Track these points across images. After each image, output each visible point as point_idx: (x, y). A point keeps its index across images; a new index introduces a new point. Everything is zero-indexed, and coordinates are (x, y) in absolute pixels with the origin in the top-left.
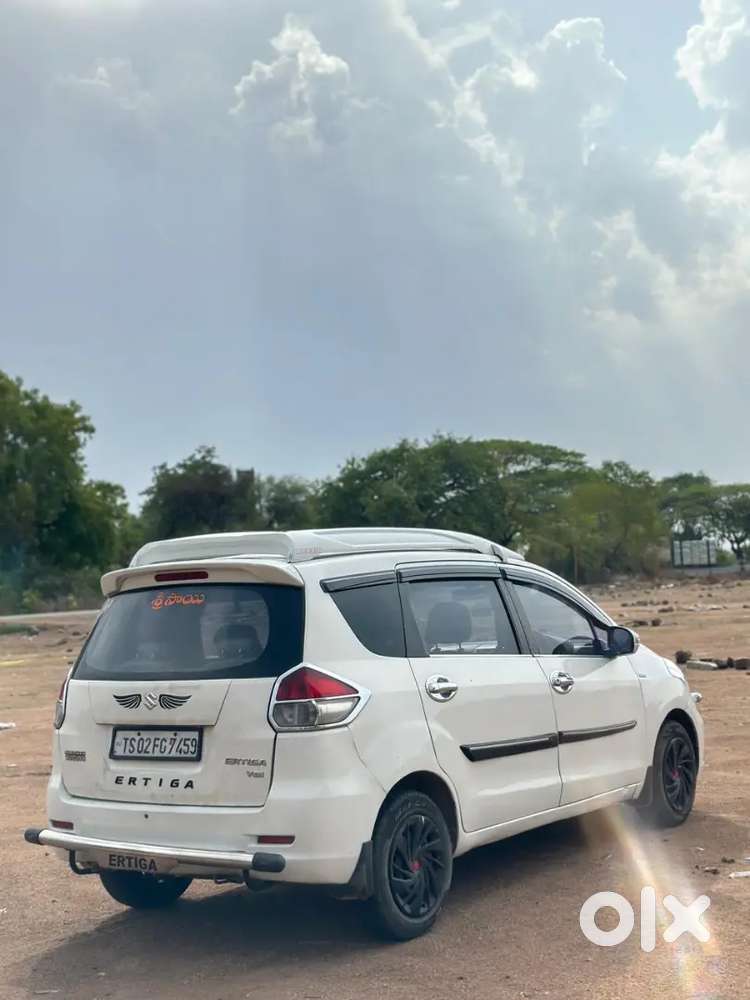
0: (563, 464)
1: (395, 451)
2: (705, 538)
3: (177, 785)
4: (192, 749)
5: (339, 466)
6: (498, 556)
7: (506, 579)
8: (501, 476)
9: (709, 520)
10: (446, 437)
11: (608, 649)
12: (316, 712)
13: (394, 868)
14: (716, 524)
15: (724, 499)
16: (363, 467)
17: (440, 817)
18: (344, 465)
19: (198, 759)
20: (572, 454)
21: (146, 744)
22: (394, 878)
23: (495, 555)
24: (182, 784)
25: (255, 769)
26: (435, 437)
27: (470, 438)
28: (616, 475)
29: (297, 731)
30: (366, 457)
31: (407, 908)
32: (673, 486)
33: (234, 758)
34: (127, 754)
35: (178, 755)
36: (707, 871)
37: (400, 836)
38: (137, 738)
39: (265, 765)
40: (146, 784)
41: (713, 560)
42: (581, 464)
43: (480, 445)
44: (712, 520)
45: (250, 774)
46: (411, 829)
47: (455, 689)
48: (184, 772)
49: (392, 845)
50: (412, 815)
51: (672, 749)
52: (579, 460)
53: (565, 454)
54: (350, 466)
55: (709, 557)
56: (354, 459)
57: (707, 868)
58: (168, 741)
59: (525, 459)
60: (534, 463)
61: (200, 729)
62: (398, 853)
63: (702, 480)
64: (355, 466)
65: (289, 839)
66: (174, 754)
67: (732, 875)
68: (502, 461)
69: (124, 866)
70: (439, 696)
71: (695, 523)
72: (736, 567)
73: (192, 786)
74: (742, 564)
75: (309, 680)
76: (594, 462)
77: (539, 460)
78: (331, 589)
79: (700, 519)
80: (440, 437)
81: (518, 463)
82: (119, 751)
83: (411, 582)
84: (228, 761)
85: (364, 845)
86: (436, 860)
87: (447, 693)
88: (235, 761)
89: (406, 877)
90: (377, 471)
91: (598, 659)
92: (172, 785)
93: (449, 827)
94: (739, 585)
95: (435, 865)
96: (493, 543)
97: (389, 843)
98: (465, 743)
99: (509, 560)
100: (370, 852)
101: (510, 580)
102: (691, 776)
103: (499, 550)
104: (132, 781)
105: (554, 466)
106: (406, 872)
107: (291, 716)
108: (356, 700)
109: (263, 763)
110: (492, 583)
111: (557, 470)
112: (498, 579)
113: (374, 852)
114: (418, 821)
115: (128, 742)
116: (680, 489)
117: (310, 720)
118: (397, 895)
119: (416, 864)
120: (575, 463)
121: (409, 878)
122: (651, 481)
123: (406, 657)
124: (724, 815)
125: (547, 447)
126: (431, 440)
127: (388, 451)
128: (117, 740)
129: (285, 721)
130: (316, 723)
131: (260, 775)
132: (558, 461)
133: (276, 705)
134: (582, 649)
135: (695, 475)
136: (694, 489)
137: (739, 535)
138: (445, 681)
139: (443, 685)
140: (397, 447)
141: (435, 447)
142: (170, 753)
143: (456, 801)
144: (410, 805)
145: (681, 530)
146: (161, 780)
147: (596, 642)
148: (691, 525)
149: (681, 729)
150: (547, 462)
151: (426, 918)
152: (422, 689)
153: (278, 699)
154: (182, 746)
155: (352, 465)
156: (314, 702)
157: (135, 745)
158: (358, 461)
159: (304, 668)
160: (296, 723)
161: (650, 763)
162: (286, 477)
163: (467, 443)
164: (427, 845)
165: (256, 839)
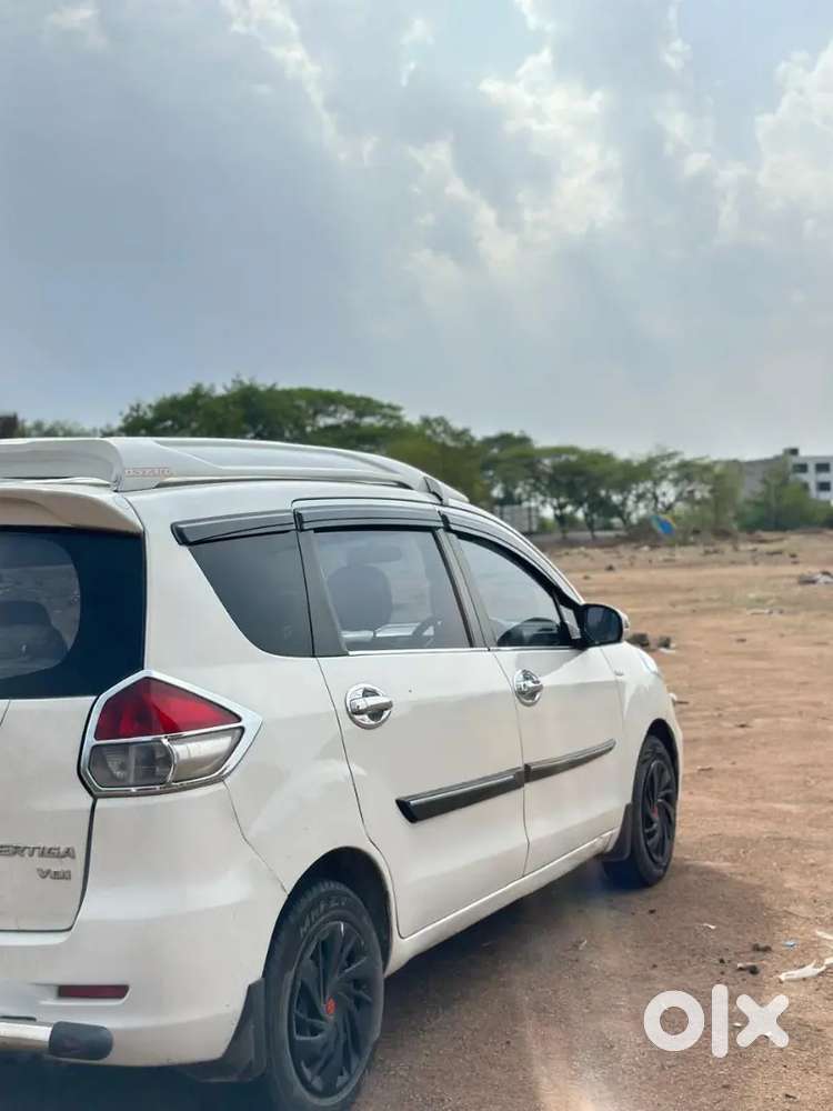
0: (378, 417)
1: (188, 397)
2: (525, 505)
5: (121, 414)
6: (434, 493)
7: (448, 529)
8: (309, 429)
9: (531, 485)
10: (247, 382)
11: (578, 637)
12: (168, 758)
13: (297, 1018)
14: (536, 488)
15: (547, 462)
16: (150, 415)
17: (366, 922)
18: (127, 411)
20: (390, 407)
22: (298, 1038)
23: (430, 492)
25: (54, 865)
26: (234, 381)
27: (274, 385)
28: (434, 432)
29: (132, 795)
30: (154, 404)
31: (317, 1083)
32: (493, 447)
36: (741, 969)
37: (308, 962)
39: (73, 857)
41: (534, 528)
42: (398, 418)
43: (288, 394)
44: (534, 485)
45: (44, 874)
46: (324, 947)
47: (388, 706)
49: (295, 977)
50: (324, 922)
51: (652, 775)
52: (397, 413)
53: (381, 406)
54: (135, 414)
55: (530, 523)
56: (138, 406)
57: (740, 965)
59: (335, 411)
60: (346, 416)
62: (304, 989)
63: (524, 440)
64: (141, 413)
65: (118, 991)
67: (783, 977)
68: (311, 412)
70: (365, 719)
71: (515, 487)
72: (558, 535)
74: (564, 532)
75: (156, 698)
76: (412, 417)
77: (352, 412)
78: (191, 540)
79: (521, 483)
80: (241, 382)
81: (330, 415)
83: (317, 530)
85: (251, 989)
86: (361, 992)
87: (377, 713)
89: (314, 1032)
90: (165, 420)
91: (565, 652)
93: (379, 935)
94: (567, 554)
95: (359, 1002)
96: (424, 474)
97: (290, 976)
98: (403, 794)
99: (452, 502)
100: (258, 999)
101: (455, 532)
102: (670, 809)
103: (438, 486)
105: (368, 420)
106: (317, 1022)
107: (123, 767)
108: (238, 732)
109: (69, 853)
110: (429, 535)
111: (371, 425)
112: (437, 529)
113: (267, 997)
114: (335, 930)
116: (501, 450)
117: (156, 773)
118: (303, 1064)
119: (331, 1003)
120: (392, 417)
121: (321, 1031)
122: (472, 439)
123: (314, 656)
124: (708, 863)
125: (362, 399)
126: (229, 385)
127: (180, 398)
129: (114, 777)
130: (169, 778)
131: (66, 876)
132: (373, 414)
133: (95, 747)
134: (536, 636)
135: (516, 434)
136: (515, 450)
137: (562, 500)
138: (374, 693)
139: (372, 701)
140: (190, 392)
141: (235, 394)
143: (390, 888)
144: (322, 907)
145: (501, 496)
147: (563, 626)
148: (510, 489)
149: (661, 749)
150: (360, 415)
151: (344, 1094)
152: (341, 708)
153: (97, 736)
155: (137, 411)
156: (165, 742)
158: (144, 407)
159: (148, 679)
160: (131, 781)
161: (628, 800)
162: (58, 423)
163: (271, 391)
164: (347, 971)
165: (54, 991)
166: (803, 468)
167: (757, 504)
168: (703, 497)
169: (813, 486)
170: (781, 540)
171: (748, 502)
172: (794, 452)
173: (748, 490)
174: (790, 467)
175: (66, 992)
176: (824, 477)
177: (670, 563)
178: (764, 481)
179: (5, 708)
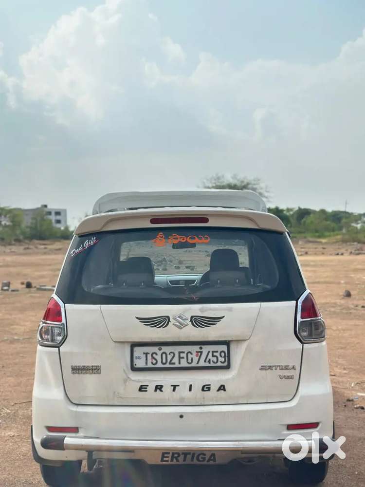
3: (209, 389)
4: (221, 359)
19: (228, 367)
21: (169, 358)
24: (214, 387)
25: (287, 373)
33: (269, 365)
34: (150, 365)
35: (207, 364)
38: (159, 353)
40: (174, 390)
45: (282, 377)
48: (214, 378)
58: (195, 354)
61: (227, 343)
66: (202, 363)
69: (177, 461)
73: (224, 390)
82: (140, 363)
84: (263, 368)
88: (270, 367)
92: (203, 390)
104: (159, 388)
115: (149, 356)
128: (136, 354)
142: (198, 363)
146: (191, 386)
153: (302, 318)
154: (210, 356)
157: (158, 358)
165: (285, 427)
166: (50, 213)
167: (31, 228)
168: (5, 224)
169: (53, 221)
170: (52, 244)
171: (27, 227)
172: (46, 206)
173: (27, 222)
174: (44, 213)
175: (291, 427)
176: (58, 217)
177: (13, 253)
178: (33, 219)
179: (259, 306)
